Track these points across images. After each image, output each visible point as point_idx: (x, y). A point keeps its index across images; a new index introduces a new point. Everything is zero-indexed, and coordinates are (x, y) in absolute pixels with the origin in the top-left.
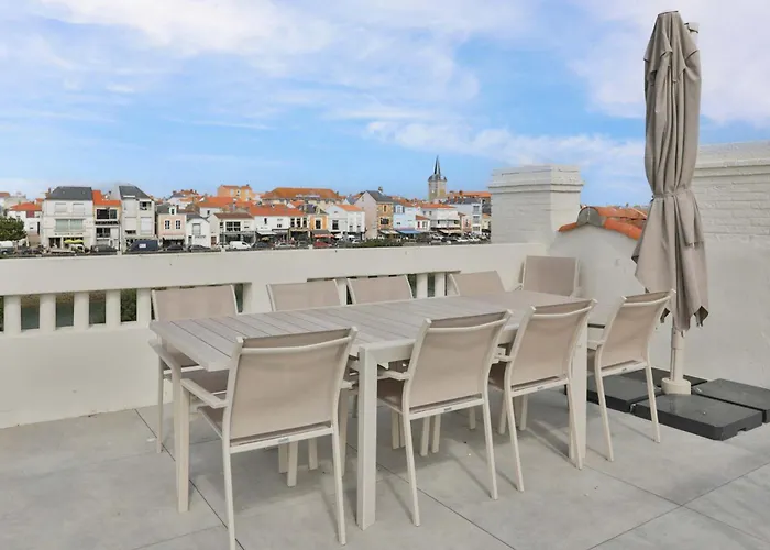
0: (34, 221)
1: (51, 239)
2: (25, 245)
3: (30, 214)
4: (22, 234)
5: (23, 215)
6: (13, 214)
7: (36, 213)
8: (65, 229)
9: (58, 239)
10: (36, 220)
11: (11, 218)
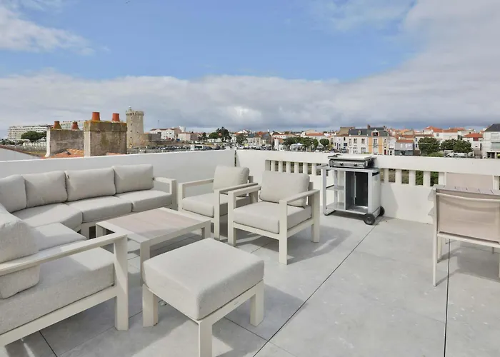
0: (478, 143)
1: (489, 153)
2: (472, 155)
3: (476, 139)
4: (470, 150)
5: (471, 140)
6: (465, 139)
7: (479, 139)
8: (497, 148)
9: (493, 153)
10: (480, 142)
11: (464, 142)
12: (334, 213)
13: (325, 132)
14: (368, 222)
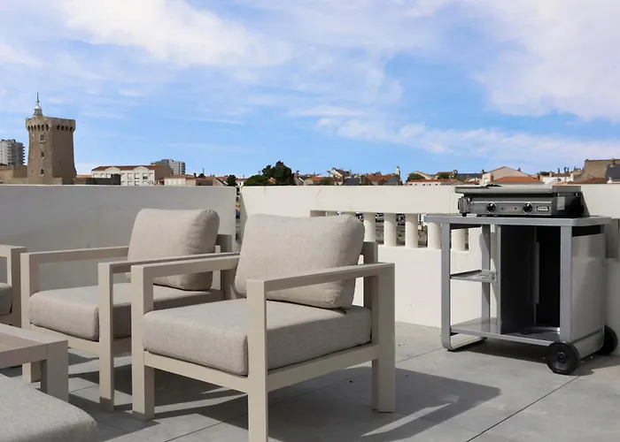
12: (480, 346)
13: (546, 174)
14: (557, 366)
